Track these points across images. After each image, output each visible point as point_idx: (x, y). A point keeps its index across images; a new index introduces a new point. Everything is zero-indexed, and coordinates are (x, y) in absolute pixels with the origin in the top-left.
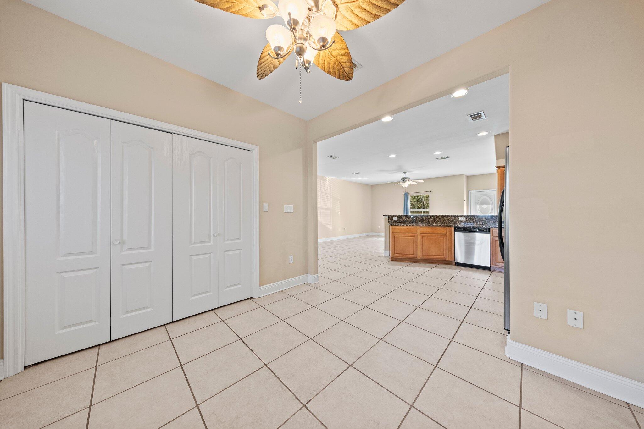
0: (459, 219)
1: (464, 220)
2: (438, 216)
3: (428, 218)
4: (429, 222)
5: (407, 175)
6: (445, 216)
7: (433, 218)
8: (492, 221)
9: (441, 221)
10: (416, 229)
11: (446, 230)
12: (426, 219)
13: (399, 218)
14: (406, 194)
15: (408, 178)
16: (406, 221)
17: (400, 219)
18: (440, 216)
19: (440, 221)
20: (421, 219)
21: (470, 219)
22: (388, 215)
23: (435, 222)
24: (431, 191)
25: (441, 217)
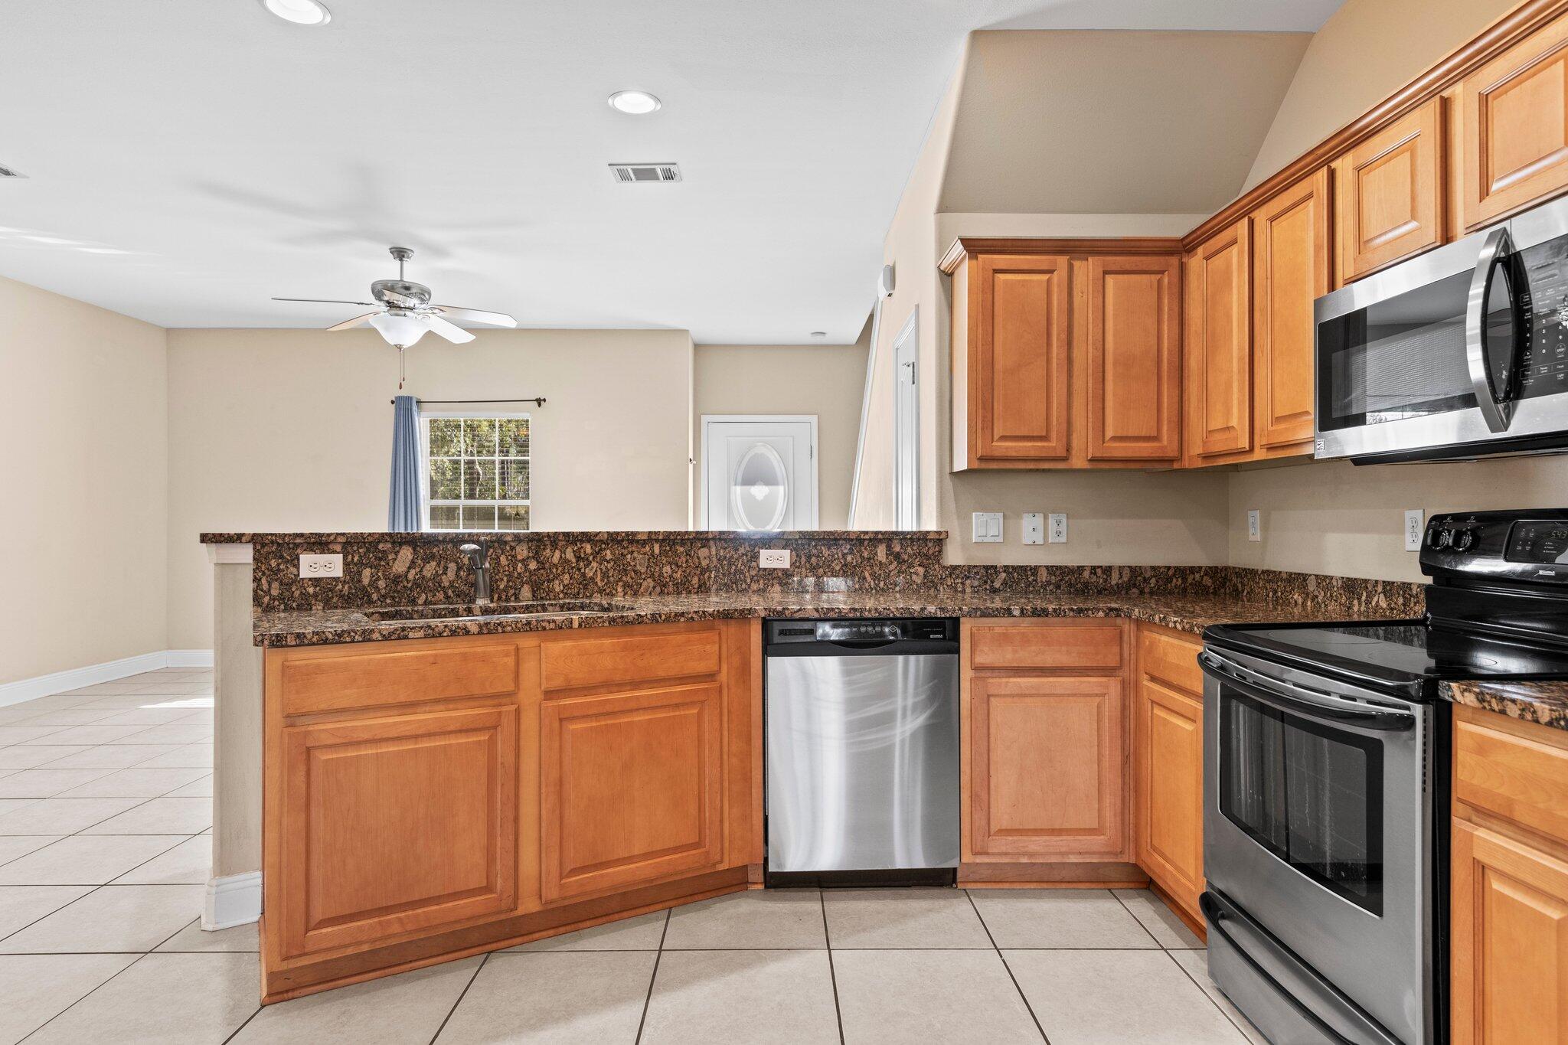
0: (755, 557)
1: (786, 564)
2: (644, 543)
3: (579, 558)
4: (586, 583)
5: (413, 272)
6: (683, 543)
7: (609, 555)
8: (921, 570)
9: (661, 575)
10: (510, 661)
11: (717, 645)
12: (564, 561)
13: (360, 563)
14: (405, 408)
15: (423, 294)
16: (416, 584)
17: (367, 572)
18: (652, 537)
19: (652, 576)
20: (533, 566)
21: (814, 560)
22: (257, 540)
23: (626, 585)
24: (539, 402)
25: (657, 549)
